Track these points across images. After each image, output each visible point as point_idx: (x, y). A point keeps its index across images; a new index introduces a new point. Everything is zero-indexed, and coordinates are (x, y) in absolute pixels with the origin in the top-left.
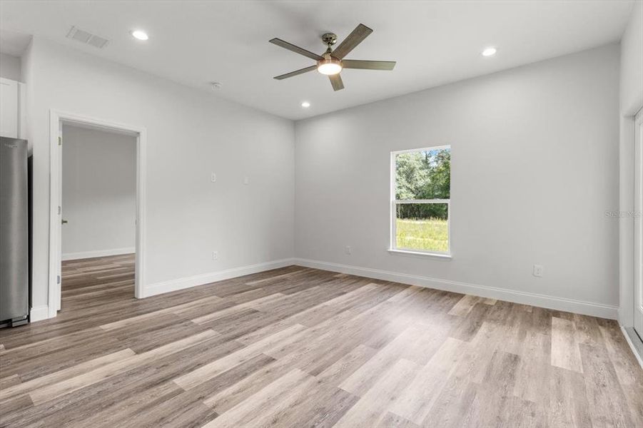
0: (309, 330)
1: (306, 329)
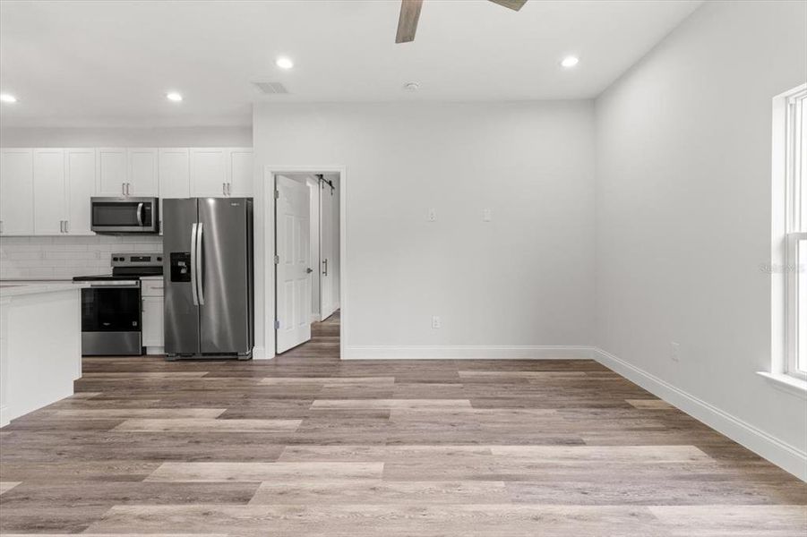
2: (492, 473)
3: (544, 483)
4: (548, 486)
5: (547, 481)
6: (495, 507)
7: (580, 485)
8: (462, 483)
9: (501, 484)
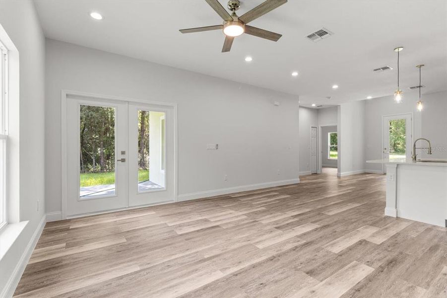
0: (252, 242)
1: (254, 243)
2: (213, 260)
3: (187, 264)
4: (185, 263)
5: (186, 266)
6: (203, 248)
7: (170, 269)
8: (221, 252)
9: (206, 257)
